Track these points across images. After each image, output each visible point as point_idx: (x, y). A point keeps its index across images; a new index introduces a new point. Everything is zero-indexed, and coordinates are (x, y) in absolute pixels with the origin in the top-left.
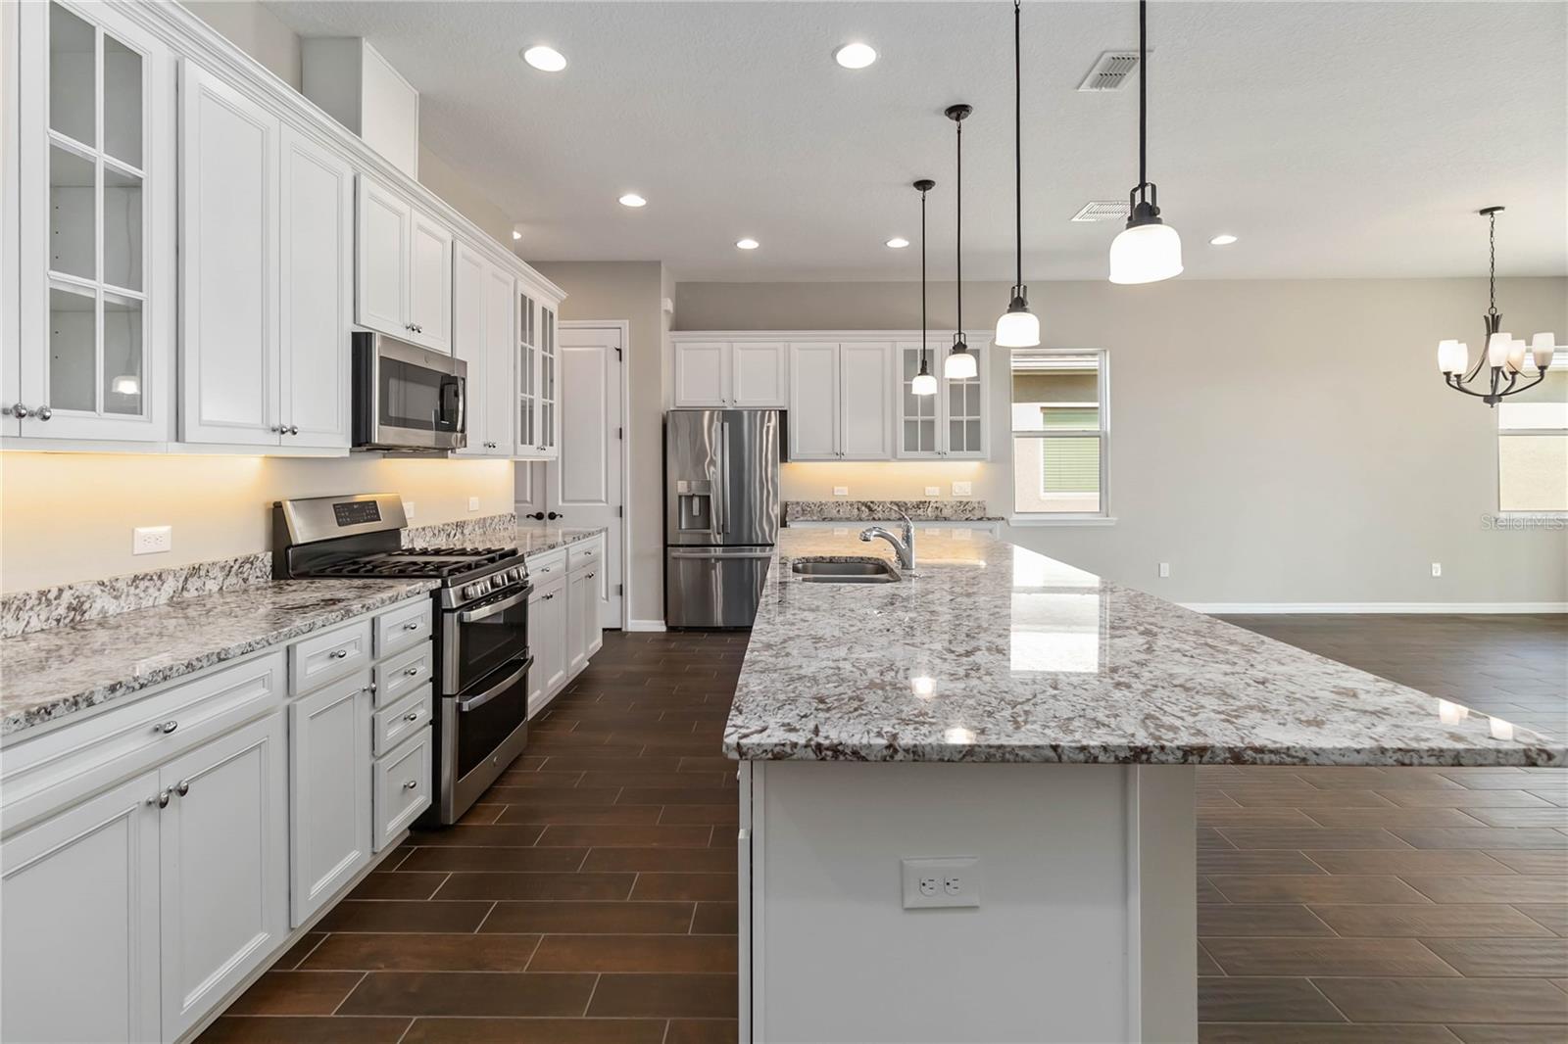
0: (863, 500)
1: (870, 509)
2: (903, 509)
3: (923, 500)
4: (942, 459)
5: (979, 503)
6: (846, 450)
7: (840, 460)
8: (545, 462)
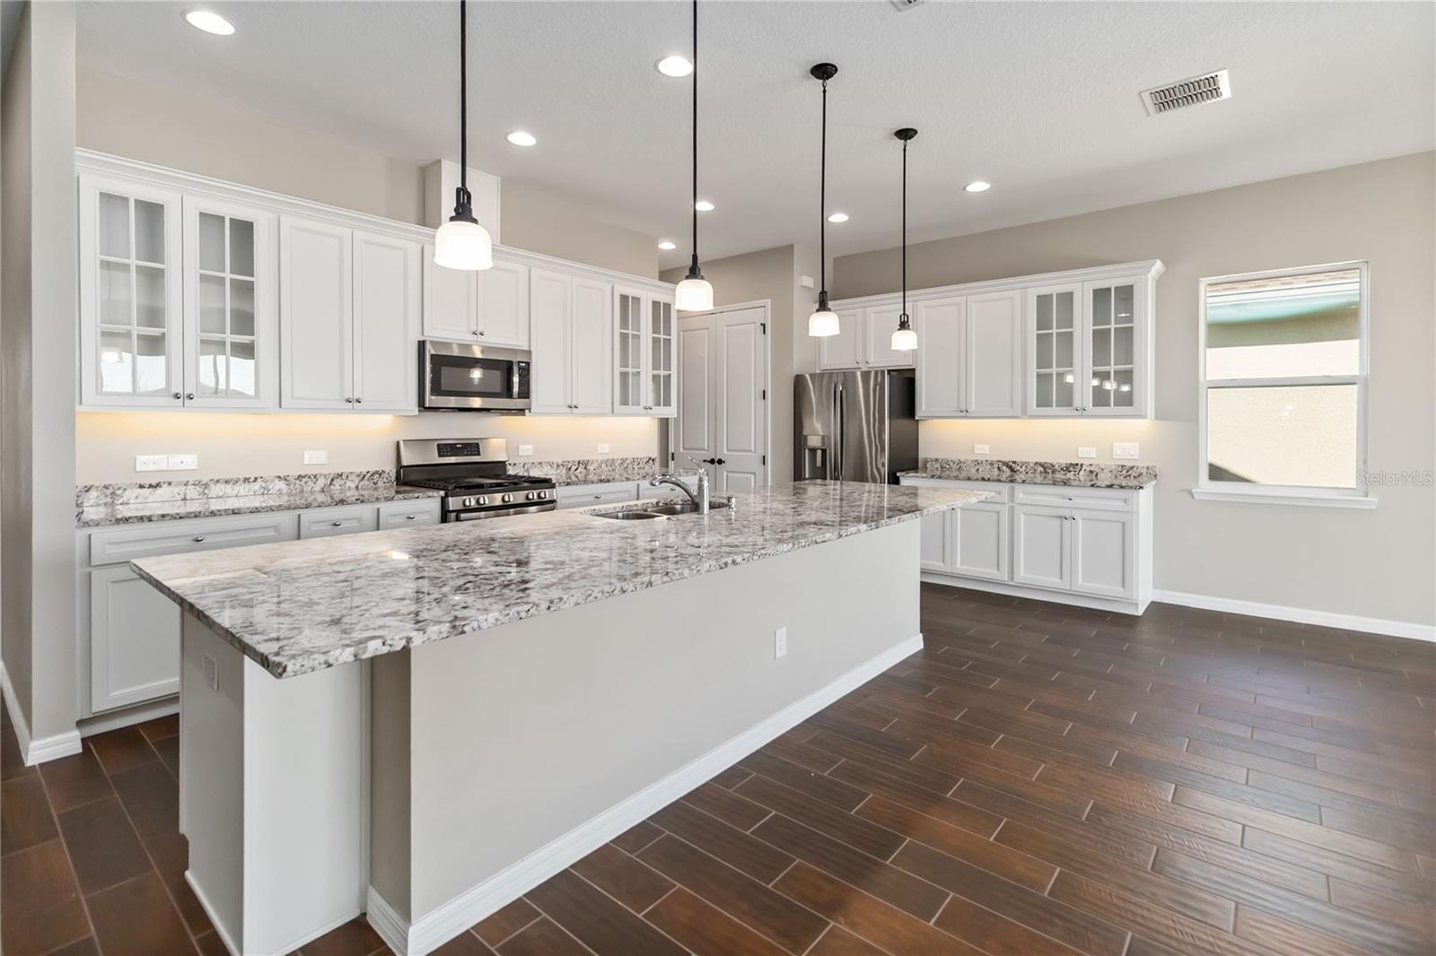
0: (1003, 460)
1: (1012, 470)
2: (1050, 471)
3: (1074, 462)
4: (1082, 416)
5: (1148, 468)
6: (973, 408)
7: (965, 417)
8: (668, 419)
